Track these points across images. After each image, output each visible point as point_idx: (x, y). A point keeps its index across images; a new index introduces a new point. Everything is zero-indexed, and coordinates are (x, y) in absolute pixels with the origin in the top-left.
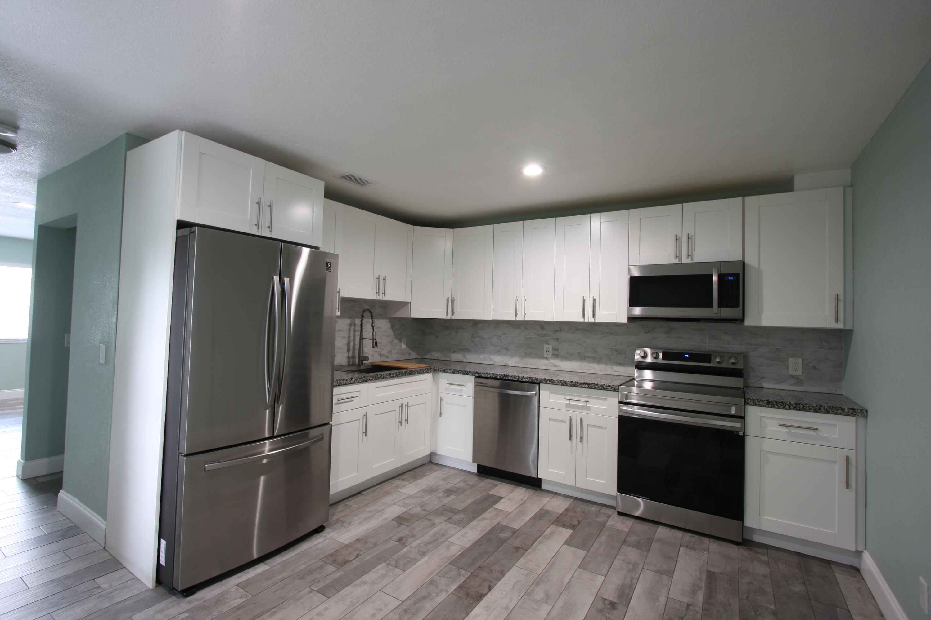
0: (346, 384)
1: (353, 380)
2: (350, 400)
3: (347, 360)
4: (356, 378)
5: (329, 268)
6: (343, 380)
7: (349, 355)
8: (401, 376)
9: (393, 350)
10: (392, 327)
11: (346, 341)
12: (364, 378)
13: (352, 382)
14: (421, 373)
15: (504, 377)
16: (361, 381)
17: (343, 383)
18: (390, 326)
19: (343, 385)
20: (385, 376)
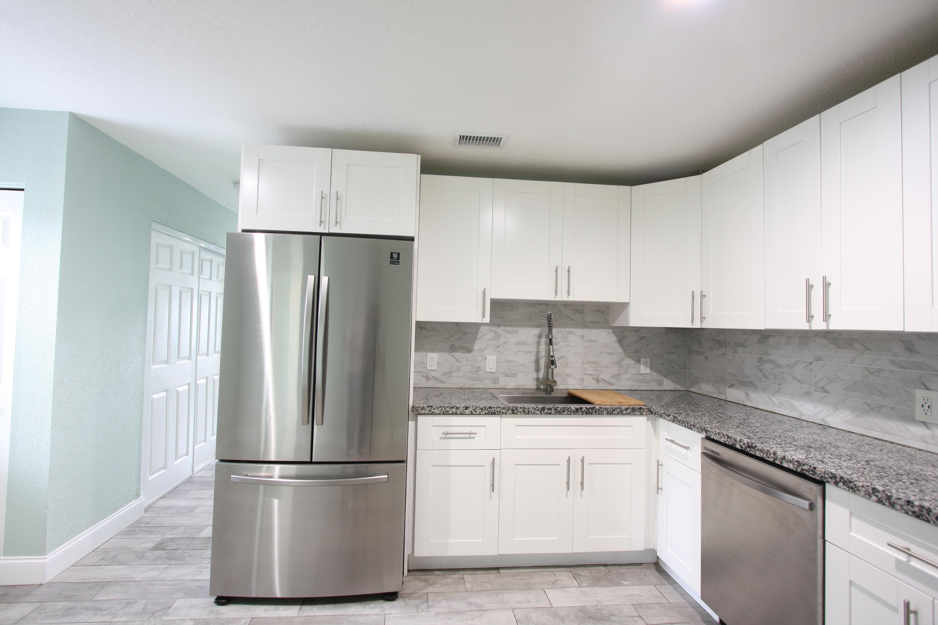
0: (456, 414)
1: (470, 410)
2: (468, 436)
3: (535, 382)
4: (474, 408)
5: (397, 260)
6: (451, 408)
7: (538, 375)
8: (568, 414)
9: (621, 374)
10: (620, 341)
11: (533, 357)
12: (489, 410)
13: (467, 412)
14: (615, 414)
15: (748, 450)
16: (483, 413)
17: (451, 412)
18: (615, 339)
19: (451, 414)
20: (531, 409)
